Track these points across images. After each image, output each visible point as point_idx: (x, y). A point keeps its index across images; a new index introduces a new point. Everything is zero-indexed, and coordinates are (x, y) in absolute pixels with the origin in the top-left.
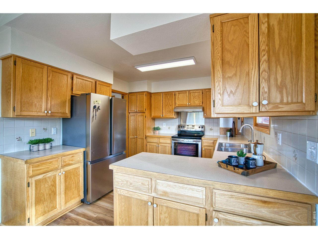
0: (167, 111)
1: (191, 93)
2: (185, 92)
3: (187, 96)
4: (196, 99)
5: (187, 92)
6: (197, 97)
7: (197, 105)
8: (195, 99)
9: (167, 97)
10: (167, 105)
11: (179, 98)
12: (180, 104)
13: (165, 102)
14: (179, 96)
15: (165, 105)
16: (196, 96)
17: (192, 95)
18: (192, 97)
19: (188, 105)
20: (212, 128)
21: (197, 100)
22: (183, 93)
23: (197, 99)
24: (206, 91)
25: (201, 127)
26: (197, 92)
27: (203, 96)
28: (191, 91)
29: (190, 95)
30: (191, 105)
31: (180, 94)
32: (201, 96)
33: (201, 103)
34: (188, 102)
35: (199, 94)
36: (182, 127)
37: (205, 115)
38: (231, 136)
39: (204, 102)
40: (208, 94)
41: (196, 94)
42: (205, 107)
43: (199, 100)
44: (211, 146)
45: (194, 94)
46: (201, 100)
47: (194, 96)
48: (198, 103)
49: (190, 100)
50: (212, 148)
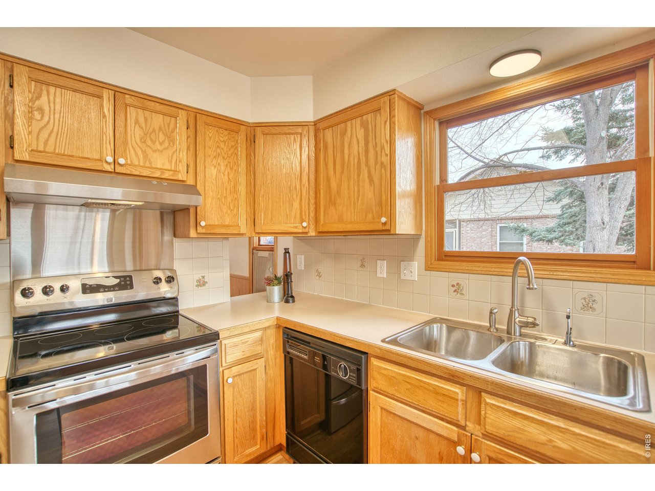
1: (125, 104)
2: (91, 89)
3: (104, 116)
4: (158, 146)
5: (107, 94)
6: (161, 137)
7: (162, 173)
8: (148, 140)
11: (41, 110)
12: (49, 149)
16: (157, 130)
17: (137, 122)
18: (135, 134)
19: (109, 168)
20: (203, 277)
21: (161, 151)
22: (76, 90)
23: (161, 144)
24: (206, 124)
25: (163, 280)
26: (164, 114)
27: (192, 140)
28: (127, 96)
29: (123, 115)
30: (129, 172)
31: (52, 89)
32: (184, 137)
33: (182, 168)
34: (109, 148)
35: (172, 126)
36: (52, 291)
37: (203, 223)
38: (288, 297)
39: (194, 167)
40: (210, 138)
41: (157, 121)
42: (200, 187)
43: (170, 152)
44: (256, 357)
45: (146, 119)
46: (183, 156)
47: (143, 125)
48: (167, 166)
49: (124, 144)
50: (259, 361)
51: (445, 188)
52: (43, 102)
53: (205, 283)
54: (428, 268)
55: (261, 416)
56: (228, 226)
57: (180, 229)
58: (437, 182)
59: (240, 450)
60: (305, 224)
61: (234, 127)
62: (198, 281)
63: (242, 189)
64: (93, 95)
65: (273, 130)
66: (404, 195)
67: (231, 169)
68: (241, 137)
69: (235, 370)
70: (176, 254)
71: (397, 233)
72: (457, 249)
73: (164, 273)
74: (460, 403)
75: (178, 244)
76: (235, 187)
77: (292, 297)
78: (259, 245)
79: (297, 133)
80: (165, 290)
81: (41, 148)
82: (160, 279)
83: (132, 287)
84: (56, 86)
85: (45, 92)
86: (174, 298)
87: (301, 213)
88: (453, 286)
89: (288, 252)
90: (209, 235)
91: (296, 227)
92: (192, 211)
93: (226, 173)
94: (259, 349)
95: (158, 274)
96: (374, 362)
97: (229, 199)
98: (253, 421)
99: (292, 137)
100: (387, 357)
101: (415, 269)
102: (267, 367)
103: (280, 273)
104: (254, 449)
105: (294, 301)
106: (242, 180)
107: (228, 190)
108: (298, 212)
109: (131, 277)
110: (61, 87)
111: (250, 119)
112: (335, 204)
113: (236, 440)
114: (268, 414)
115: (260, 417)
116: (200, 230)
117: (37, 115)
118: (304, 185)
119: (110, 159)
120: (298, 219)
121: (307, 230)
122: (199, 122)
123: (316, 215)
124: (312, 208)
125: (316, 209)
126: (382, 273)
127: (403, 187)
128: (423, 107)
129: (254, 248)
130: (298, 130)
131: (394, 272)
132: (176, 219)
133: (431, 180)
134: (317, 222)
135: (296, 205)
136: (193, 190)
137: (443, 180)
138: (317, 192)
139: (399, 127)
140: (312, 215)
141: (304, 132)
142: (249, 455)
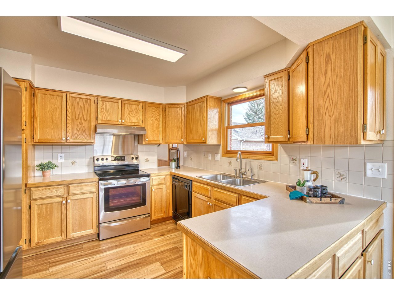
0: (78, 131)
1: (124, 104)
2: (116, 101)
3: (119, 108)
4: (133, 115)
5: (119, 101)
6: (135, 112)
7: (135, 124)
8: (131, 114)
9: (78, 104)
10: (77, 120)
11: (103, 109)
12: (105, 119)
13: (72, 111)
15: (72, 119)
16: (133, 110)
17: (128, 108)
18: (127, 112)
19: (120, 123)
20: (148, 158)
21: (134, 117)
22: (112, 102)
23: (134, 115)
24: (148, 106)
25: (134, 158)
26: (135, 105)
27: (144, 112)
28: (125, 101)
29: (123, 107)
30: (125, 124)
31: (106, 102)
32: (141, 112)
33: (141, 122)
34: (120, 118)
35: (138, 108)
36: (104, 160)
37: (147, 140)
38: (178, 167)
39: (144, 121)
40: (150, 111)
41: (134, 107)
42: (146, 128)
43: (137, 117)
44: (163, 184)
45: (130, 107)
46: (141, 118)
47: (129, 109)
48: (136, 121)
49: (124, 116)
50: (164, 186)
52: (104, 106)
53: (148, 161)
54: (223, 156)
55: (164, 204)
56: (156, 140)
57: (140, 142)
58: (226, 125)
59: (157, 214)
60: (182, 140)
61: (158, 106)
62: (146, 160)
63: (161, 127)
64: (116, 102)
65: (172, 106)
66: (212, 130)
67: (157, 121)
68: (161, 109)
69: (156, 187)
70: (139, 150)
71: (208, 143)
72: (230, 149)
73: (135, 156)
74: (209, 191)
75: (140, 147)
76: (158, 127)
77: (179, 166)
78: (172, 147)
79: (180, 107)
80: (135, 162)
81: (103, 119)
82: (133, 158)
83: (125, 160)
84: (107, 101)
85: (104, 104)
86: (138, 165)
87: (181, 135)
88: (229, 162)
89: (179, 150)
90: (149, 143)
91: (179, 141)
92: (144, 136)
93: (155, 122)
94: (163, 182)
95: (132, 156)
96: (193, 183)
97: (156, 131)
98: (161, 206)
99: (179, 108)
100: (196, 181)
101: (219, 156)
102: (167, 189)
103: (175, 158)
104: (161, 215)
105: (180, 168)
106: (161, 124)
107: (156, 128)
108: (180, 135)
109: (125, 157)
110: (108, 101)
111: (164, 102)
112: (192, 133)
113: (156, 211)
114: (167, 205)
116: (146, 142)
117: (103, 110)
118: (182, 126)
119: (120, 121)
120: (180, 138)
121: (183, 142)
122: (146, 106)
123: (187, 136)
124: (185, 134)
125: (187, 134)
126: (210, 158)
127: (211, 128)
128: (222, 98)
129: (170, 149)
130: (181, 106)
131: (213, 157)
132: (139, 138)
133: (224, 125)
134: (187, 139)
135: (180, 133)
136: (144, 129)
137: (228, 124)
138: (187, 128)
139: (210, 108)
140: (185, 136)
141: (183, 107)
142: (160, 216)
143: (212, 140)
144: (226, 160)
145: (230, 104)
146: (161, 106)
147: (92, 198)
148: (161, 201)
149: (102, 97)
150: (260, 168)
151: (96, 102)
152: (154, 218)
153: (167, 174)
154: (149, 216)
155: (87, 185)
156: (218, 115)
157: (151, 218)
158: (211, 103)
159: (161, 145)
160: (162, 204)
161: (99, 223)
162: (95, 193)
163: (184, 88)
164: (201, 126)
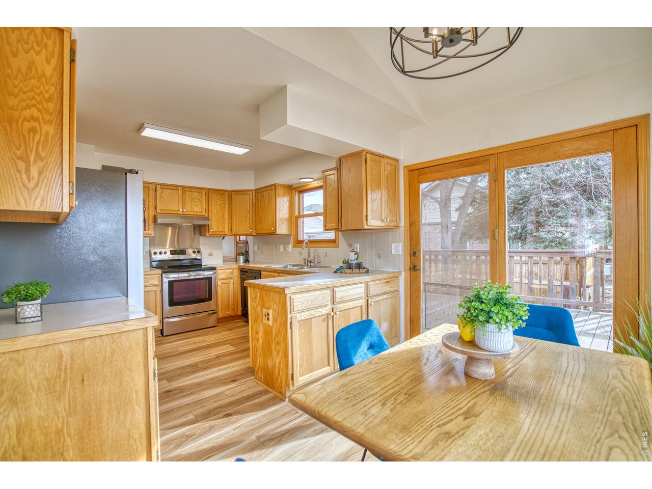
1: (185, 191)
2: (176, 188)
3: (179, 196)
4: (195, 204)
5: (180, 189)
6: (197, 200)
7: (197, 213)
8: (193, 203)
11: (163, 197)
12: (165, 209)
14: (162, 193)
16: (195, 198)
17: (189, 196)
18: (188, 200)
19: (181, 213)
20: (211, 252)
22: (171, 189)
23: (196, 203)
24: (212, 193)
25: (196, 252)
26: (197, 192)
27: (207, 200)
28: (186, 188)
29: (185, 195)
30: (186, 214)
31: (165, 190)
32: (204, 200)
33: (204, 211)
34: (181, 206)
35: (200, 196)
36: (162, 254)
37: (211, 231)
39: (208, 210)
40: (214, 198)
41: (196, 194)
42: (210, 218)
43: (199, 205)
44: (230, 278)
45: (191, 195)
46: (204, 206)
47: (191, 197)
48: (199, 211)
49: (185, 204)
50: (232, 281)
51: (300, 216)
52: (163, 195)
53: (212, 255)
54: (294, 247)
56: (221, 231)
57: (202, 233)
58: (297, 214)
59: (224, 311)
60: (251, 231)
61: (223, 193)
62: (209, 254)
63: (226, 217)
64: (176, 190)
65: (239, 193)
66: (281, 219)
67: (222, 209)
68: (226, 196)
69: (222, 281)
70: (201, 243)
71: (277, 233)
72: (302, 239)
73: (197, 249)
75: (201, 238)
76: (223, 216)
77: (248, 260)
78: (240, 240)
80: (198, 257)
81: (163, 209)
83: (186, 254)
86: (200, 259)
87: (250, 226)
88: (299, 252)
89: (248, 243)
90: (213, 235)
91: (248, 232)
92: (207, 226)
93: (220, 211)
94: (231, 276)
95: (194, 249)
97: (221, 221)
98: (228, 302)
99: (246, 196)
101: (290, 247)
102: (234, 284)
103: (244, 251)
104: (229, 311)
105: (249, 262)
106: (226, 213)
107: (221, 218)
109: (185, 250)
110: (168, 189)
111: (229, 188)
112: (261, 222)
113: (222, 307)
114: (235, 301)
115: (231, 301)
116: (210, 233)
117: (162, 199)
118: (251, 215)
119: (181, 210)
120: (248, 228)
121: (252, 233)
122: (209, 192)
123: (256, 227)
124: (254, 224)
125: (256, 224)
126: (282, 250)
127: (281, 217)
128: (292, 186)
129: (237, 242)
130: (249, 193)
131: (285, 249)
132: (200, 229)
133: (294, 214)
134: (256, 229)
135: (248, 223)
136: (207, 219)
137: (299, 213)
138: (256, 218)
139: (279, 195)
140: (254, 227)
141: (251, 194)
142: (227, 314)
143: (282, 229)
144: (298, 250)
145: (302, 192)
146: (226, 193)
147: (156, 291)
148: (229, 298)
149: (161, 185)
150: (326, 256)
151: (154, 190)
152: (220, 315)
153: (234, 267)
154: (216, 313)
155: (150, 277)
156: (288, 203)
157: (218, 315)
158: (280, 191)
159: (226, 237)
160: (229, 300)
161: (163, 318)
162: (158, 286)
163: (252, 173)
164: (270, 215)
